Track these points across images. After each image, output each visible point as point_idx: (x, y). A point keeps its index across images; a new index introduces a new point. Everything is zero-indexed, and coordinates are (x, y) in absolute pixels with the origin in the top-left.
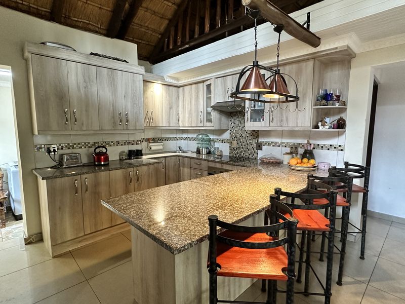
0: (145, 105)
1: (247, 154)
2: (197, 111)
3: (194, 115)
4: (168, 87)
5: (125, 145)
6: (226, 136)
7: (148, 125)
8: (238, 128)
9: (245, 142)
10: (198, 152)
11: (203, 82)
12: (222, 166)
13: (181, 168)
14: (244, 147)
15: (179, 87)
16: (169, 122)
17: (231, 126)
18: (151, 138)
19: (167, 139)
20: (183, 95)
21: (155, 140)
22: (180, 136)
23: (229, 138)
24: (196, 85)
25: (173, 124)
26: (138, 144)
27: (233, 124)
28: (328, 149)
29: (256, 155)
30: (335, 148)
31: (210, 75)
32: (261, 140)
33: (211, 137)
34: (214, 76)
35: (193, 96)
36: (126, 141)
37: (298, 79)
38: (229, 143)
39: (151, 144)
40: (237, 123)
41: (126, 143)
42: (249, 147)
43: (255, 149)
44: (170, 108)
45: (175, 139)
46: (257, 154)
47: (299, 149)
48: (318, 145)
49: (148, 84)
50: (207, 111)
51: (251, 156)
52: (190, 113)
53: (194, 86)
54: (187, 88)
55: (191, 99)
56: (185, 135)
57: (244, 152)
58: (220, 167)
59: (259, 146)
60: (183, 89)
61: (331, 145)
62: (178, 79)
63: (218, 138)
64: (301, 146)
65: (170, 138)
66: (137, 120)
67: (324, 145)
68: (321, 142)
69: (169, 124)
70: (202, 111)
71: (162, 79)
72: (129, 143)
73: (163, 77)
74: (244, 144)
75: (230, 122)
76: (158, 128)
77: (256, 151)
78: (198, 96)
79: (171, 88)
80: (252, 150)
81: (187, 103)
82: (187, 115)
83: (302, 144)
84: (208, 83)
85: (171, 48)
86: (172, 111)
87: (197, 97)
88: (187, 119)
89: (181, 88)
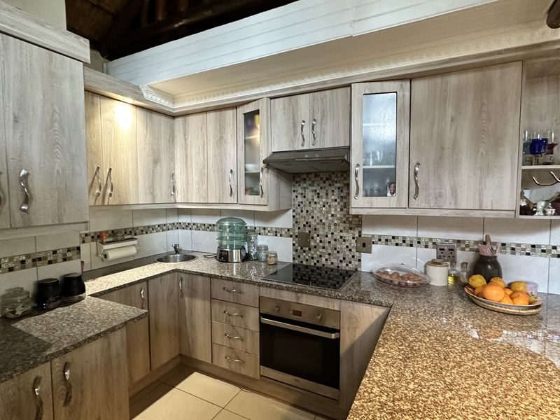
0: (92, 152)
1: (335, 261)
2: (220, 169)
3: (213, 177)
4: (149, 114)
5: (23, 268)
6: (285, 221)
7: (99, 202)
8: (314, 206)
9: (330, 236)
10: (224, 257)
11: (235, 106)
12: (298, 298)
13: (186, 299)
14: (327, 245)
15: (174, 117)
16: (153, 194)
17: (297, 203)
18: (107, 232)
19: (147, 230)
20: (185, 134)
21: (116, 236)
22: (175, 220)
23: (290, 226)
24: (218, 113)
25: (162, 198)
26: (70, 259)
27: (300, 199)
28: (528, 254)
29: (357, 263)
30: (543, 251)
31: (257, 91)
32: (366, 232)
33: (250, 224)
34: (266, 93)
35: (211, 137)
36: (28, 256)
37: (483, 104)
38: (291, 236)
39: (106, 247)
40: (309, 194)
41: (29, 262)
42: (338, 246)
43: (354, 250)
44: (156, 162)
45: (164, 228)
46: (360, 260)
47: (459, 253)
48: (504, 245)
49: (97, 100)
50: (245, 170)
51: (344, 265)
52: (203, 173)
53: (211, 115)
54: (192, 120)
55: (205, 145)
56: (185, 219)
57: (327, 257)
58: (294, 300)
59: (364, 245)
60: (185, 121)
61: (533, 246)
62: (173, 98)
63: (265, 226)
64: (463, 246)
65: (153, 228)
66: (64, 193)
67: (519, 245)
68: (512, 240)
69: (153, 197)
70: (235, 170)
71: (136, 92)
72: (37, 260)
73: (138, 88)
74: (327, 239)
75: (294, 194)
76: (126, 208)
77: (357, 254)
78: (221, 137)
79: (156, 117)
80: (348, 253)
81: (193, 151)
82: (195, 178)
83: (464, 241)
84: (249, 108)
85: (160, 18)
86: (158, 167)
87: (221, 140)
88: (195, 186)
89: (179, 121)
